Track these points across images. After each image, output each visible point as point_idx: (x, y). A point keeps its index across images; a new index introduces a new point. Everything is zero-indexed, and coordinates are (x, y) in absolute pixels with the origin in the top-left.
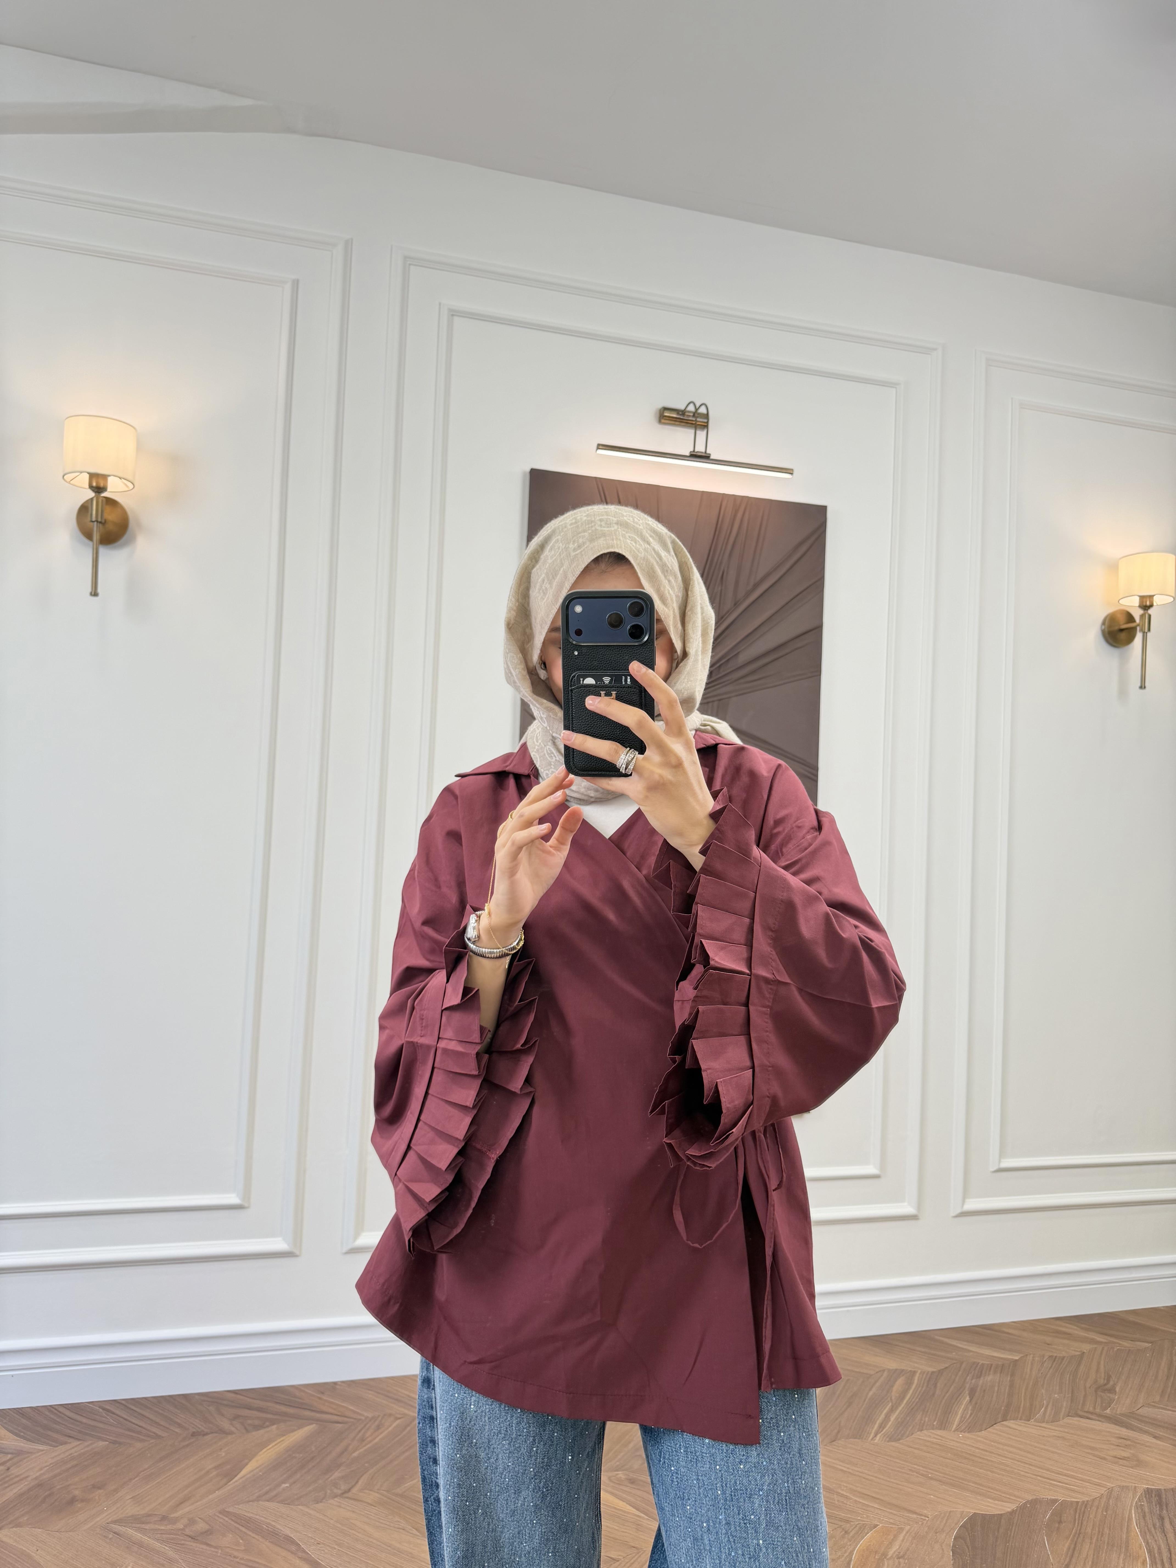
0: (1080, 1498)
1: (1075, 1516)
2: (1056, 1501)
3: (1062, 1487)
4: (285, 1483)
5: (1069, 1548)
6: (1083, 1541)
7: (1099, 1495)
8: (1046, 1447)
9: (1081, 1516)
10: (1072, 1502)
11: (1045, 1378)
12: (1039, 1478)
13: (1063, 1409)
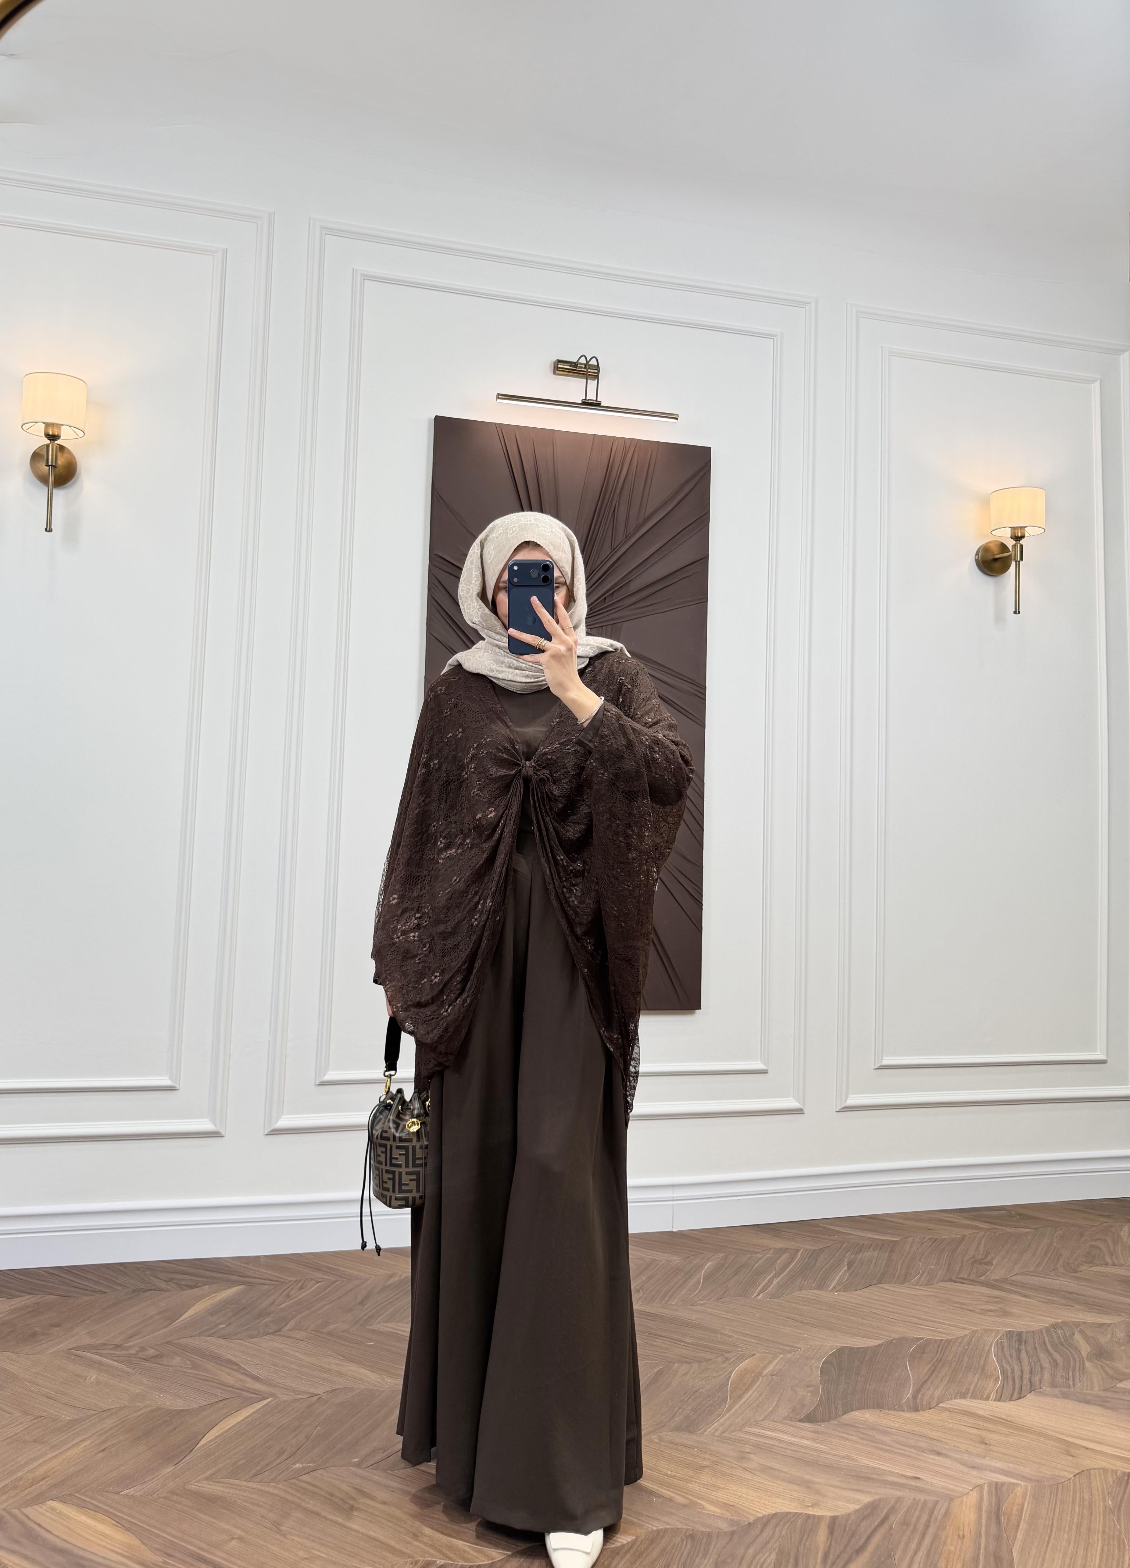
0: (945, 1337)
1: (938, 1351)
2: (921, 1339)
3: (929, 1329)
4: (221, 1325)
5: (929, 1369)
6: (943, 1365)
7: (962, 1335)
8: (917, 1303)
9: (944, 1349)
10: (936, 1340)
11: (923, 1255)
12: (908, 1323)
13: (938, 1277)
